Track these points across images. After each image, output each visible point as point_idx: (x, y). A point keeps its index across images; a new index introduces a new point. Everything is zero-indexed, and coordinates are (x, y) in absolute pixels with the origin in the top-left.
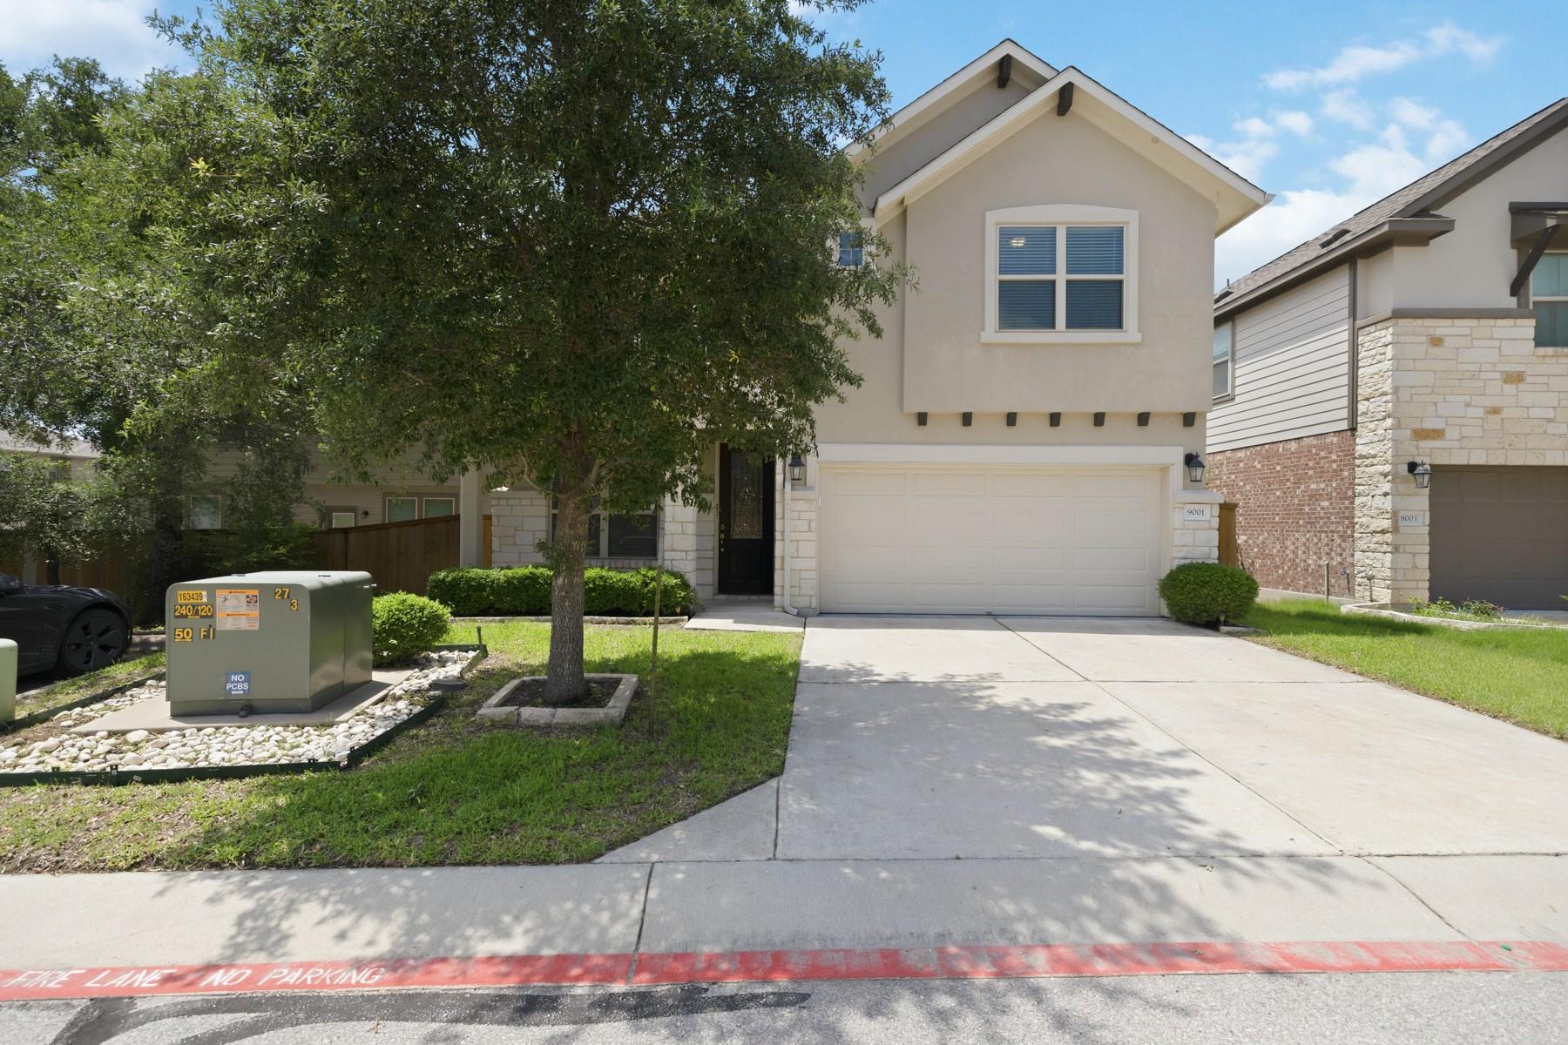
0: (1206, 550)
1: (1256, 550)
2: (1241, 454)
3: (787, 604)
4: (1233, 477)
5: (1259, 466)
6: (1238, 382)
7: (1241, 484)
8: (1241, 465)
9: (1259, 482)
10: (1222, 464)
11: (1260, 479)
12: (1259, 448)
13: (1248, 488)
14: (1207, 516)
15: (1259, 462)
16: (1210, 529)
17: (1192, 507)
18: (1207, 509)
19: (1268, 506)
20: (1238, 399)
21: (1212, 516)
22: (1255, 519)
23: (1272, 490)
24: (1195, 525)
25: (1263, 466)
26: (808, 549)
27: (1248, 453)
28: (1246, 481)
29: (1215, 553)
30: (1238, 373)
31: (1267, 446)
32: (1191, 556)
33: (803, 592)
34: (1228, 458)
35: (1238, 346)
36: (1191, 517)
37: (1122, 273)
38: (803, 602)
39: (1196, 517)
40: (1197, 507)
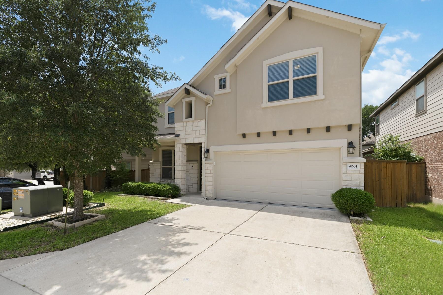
0: (358, 183)
1: (435, 181)
2: (429, 137)
3: (204, 195)
4: (427, 147)
5: (436, 142)
6: (428, 104)
7: (430, 150)
8: (429, 142)
9: (436, 149)
10: (423, 142)
11: (436, 148)
12: (436, 134)
13: (432, 152)
14: (358, 168)
15: (436, 140)
16: (360, 173)
17: (351, 164)
18: (358, 165)
19: (439, 161)
20: (428, 112)
21: (360, 168)
22: (435, 166)
23: (441, 153)
24: (352, 172)
25: (437, 142)
26: (210, 179)
27: (432, 136)
28: (431, 149)
29: (363, 184)
30: (428, 100)
31: (438, 133)
32: (350, 185)
33: (209, 192)
34: (425, 139)
35: (428, 88)
36: (351, 168)
37: (316, 73)
38: (209, 195)
39: (353, 168)
40: (354, 164)
